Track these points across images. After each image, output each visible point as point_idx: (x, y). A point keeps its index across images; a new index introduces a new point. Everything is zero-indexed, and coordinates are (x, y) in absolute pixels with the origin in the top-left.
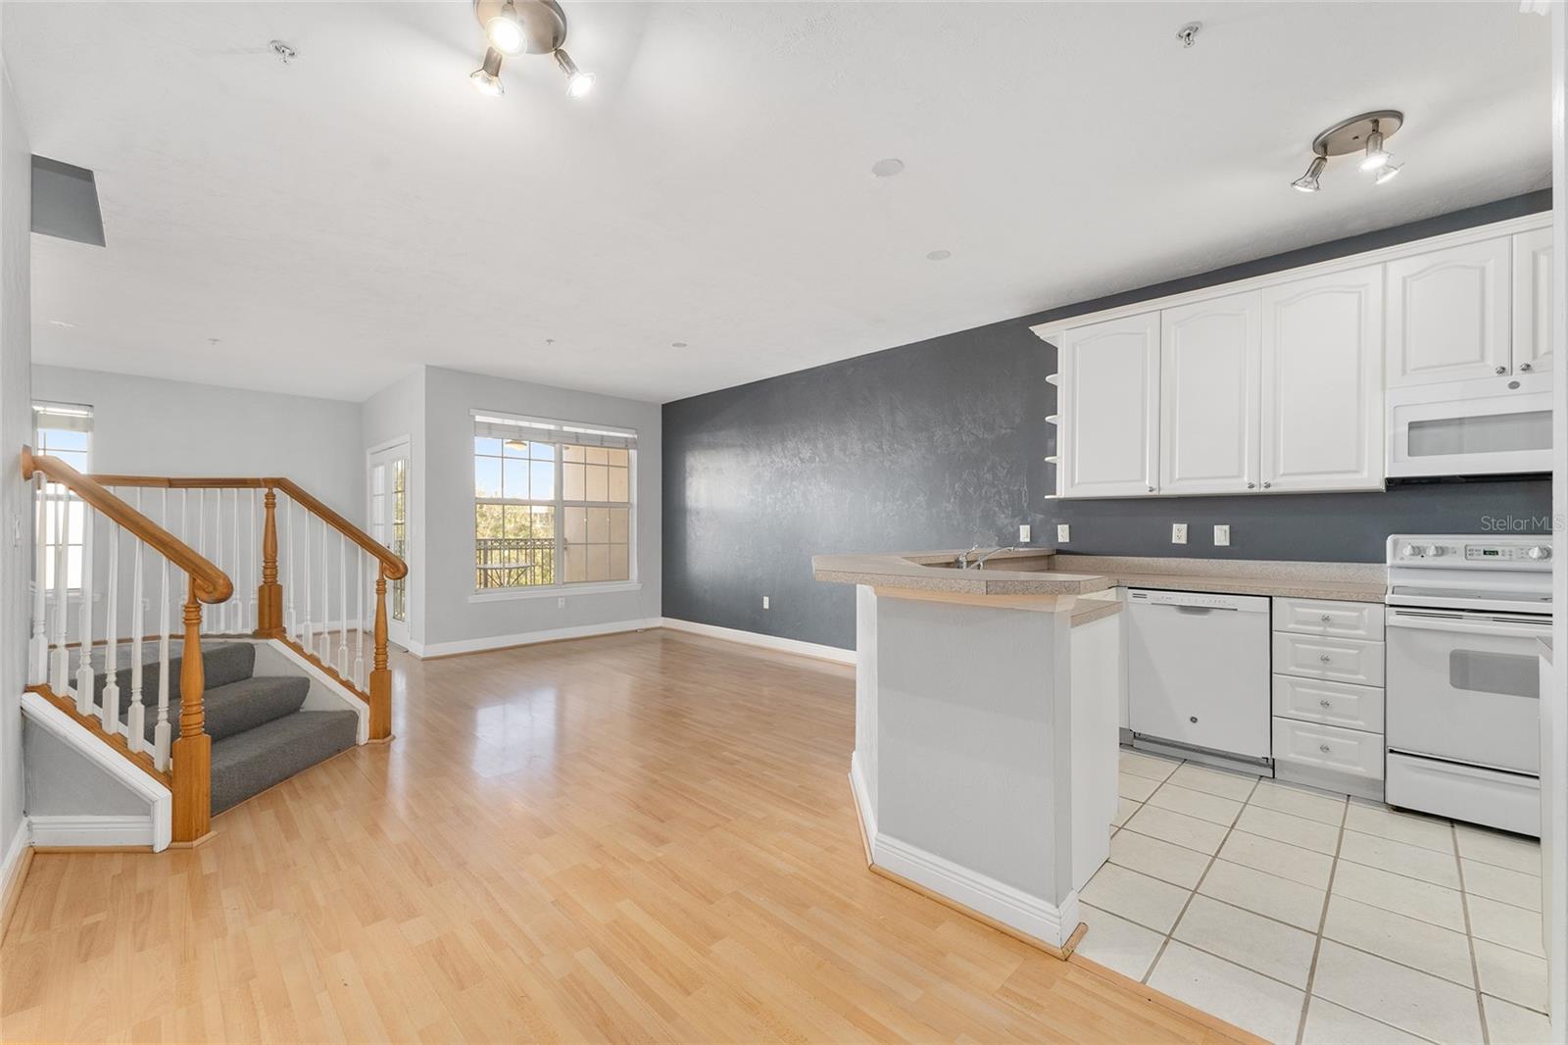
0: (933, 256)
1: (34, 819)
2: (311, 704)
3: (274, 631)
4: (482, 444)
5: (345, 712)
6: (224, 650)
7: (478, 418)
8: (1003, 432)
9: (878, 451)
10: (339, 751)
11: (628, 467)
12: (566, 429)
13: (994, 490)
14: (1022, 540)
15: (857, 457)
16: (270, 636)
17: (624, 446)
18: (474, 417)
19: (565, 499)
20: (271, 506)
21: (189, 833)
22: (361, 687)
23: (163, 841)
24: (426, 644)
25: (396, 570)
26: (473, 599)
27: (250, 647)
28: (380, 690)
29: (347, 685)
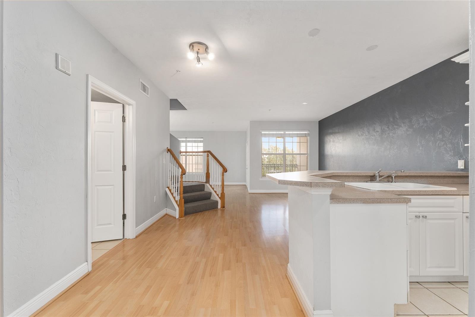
0: (370, 49)
1: (167, 209)
2: (212, 198)
3: (208, 182)
4: (264, 139)
5: (216, 201)
6: (199, 185)
7: (263, 133)
8: (449, 113)
9: (387, 129)
10: (214, 209)
11: (307, 142)
12: (286, 133)
13: (443, 143)
14: (459, 167)
15: (379, 132)
16: (207, 183)
17: (305, 136)
18: (261, 132)
19: (286, 153)
20: (208, 156)
21: (180, 216)
22: (220, 196)
23: (177, 217)
24: (250, 189)
25: (225, 170)
26: (261, 179)
27: (204, 185)
28: (222, 197)
29: (218, 195)
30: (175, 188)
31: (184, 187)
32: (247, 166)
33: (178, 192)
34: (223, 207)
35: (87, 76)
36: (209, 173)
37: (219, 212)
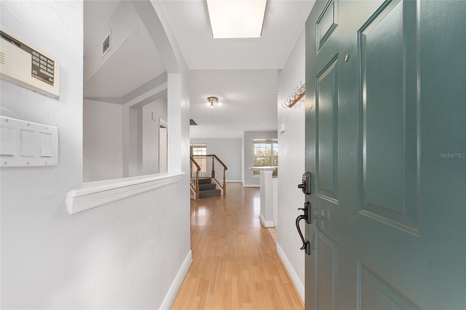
2: (216, 188)
4: (256, 146)
5: (219, 190)
6: (207, 179)
7: (255, 140)
10: (218, 195)
16: (213, 178)
18: (253, 140)
20: (213, 159)
21: (197, 198)
22: (222, 187)
23: (195, 199)
24: (244, 184)
25: (226, 168)
26: (253, 176)
27: (211, 179)
28: (224, 187)
29: (221, 186)
30: (193, 180)
31: (199, 180)
32: (242, 167)
33: (195, 182)
34: (225, 194)
35: (159, 118)
36: (214, 171)
37: (222, 197)
